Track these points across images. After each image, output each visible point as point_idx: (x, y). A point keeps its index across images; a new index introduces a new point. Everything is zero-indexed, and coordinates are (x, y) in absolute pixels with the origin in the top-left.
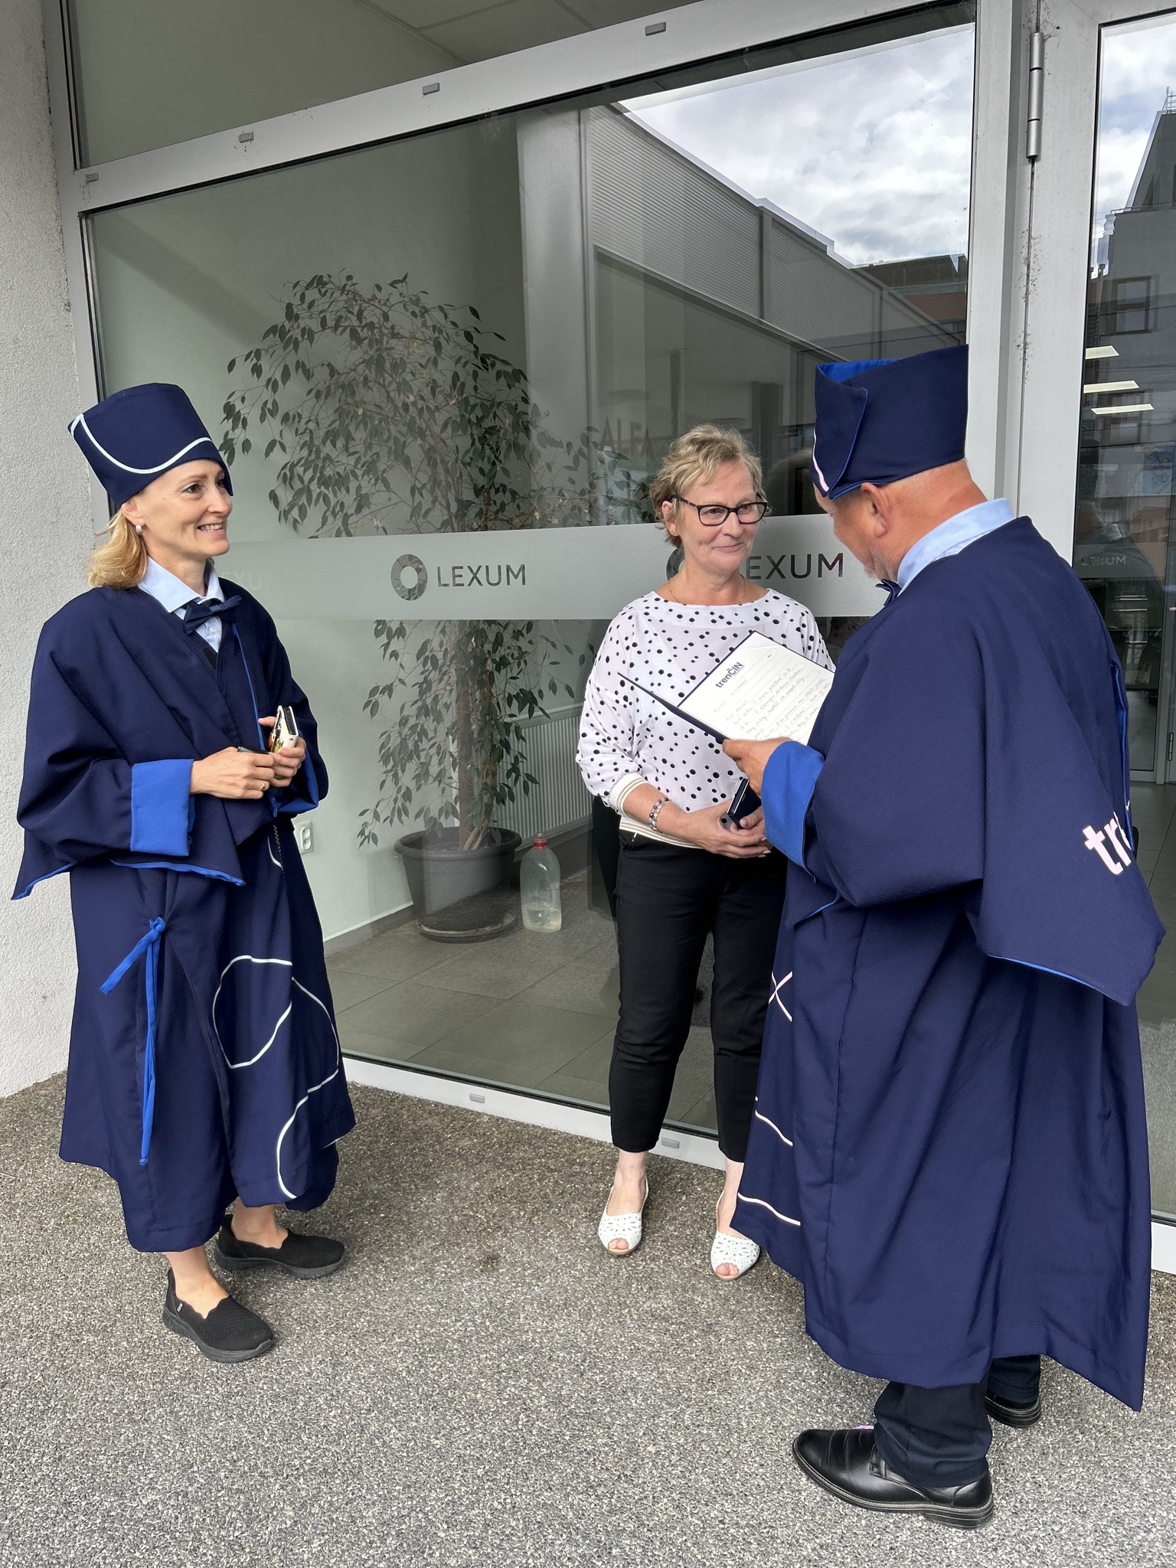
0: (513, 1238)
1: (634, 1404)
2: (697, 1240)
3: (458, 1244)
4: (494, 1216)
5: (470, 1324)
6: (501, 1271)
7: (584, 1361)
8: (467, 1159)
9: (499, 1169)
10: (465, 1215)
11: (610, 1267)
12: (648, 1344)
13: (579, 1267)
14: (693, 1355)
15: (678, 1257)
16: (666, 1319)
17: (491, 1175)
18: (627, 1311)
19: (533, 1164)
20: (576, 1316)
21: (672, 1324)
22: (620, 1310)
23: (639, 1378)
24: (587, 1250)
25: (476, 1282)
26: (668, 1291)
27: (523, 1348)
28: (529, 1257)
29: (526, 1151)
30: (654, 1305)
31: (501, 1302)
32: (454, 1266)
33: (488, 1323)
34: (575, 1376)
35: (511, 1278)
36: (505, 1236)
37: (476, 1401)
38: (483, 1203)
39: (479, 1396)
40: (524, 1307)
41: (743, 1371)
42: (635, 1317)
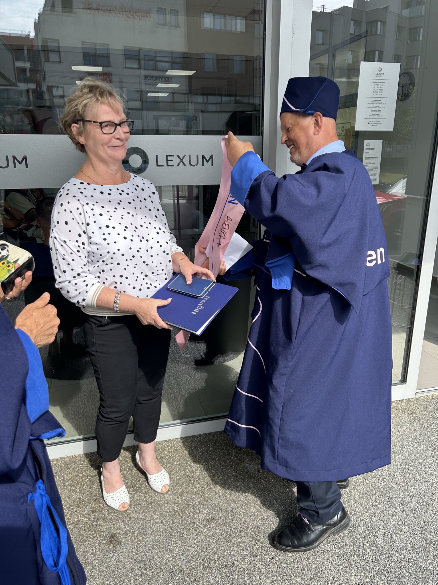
1: (243, 566)
2: (188, 476)
4: (89, 514)
5: (137, 578)
6: (123, 541)
7: (203, 560)
10: (73, 523)
11: (169, 509)
12: (219, 535)
13: (155, 517)
14: (240, 528)
15: (189, 488)
16: (214, 519)
18: (196, 525)
21: (218, 519)
22: (193, 526)
23: (232, 553)
24: (150, 506)
25: (117, 554)
26: (202, 506)
27: (173, 573)
28: (129, 526)
29: (70, 473)
30: (203, 516)
32: (98, 553)
33: (145, 572)
34: (208, 570)
35: (131, 542)
36: (106, 522)
38: (76, 511)
40: (152, 552)
41: (262, 523)
42: (202, 526)
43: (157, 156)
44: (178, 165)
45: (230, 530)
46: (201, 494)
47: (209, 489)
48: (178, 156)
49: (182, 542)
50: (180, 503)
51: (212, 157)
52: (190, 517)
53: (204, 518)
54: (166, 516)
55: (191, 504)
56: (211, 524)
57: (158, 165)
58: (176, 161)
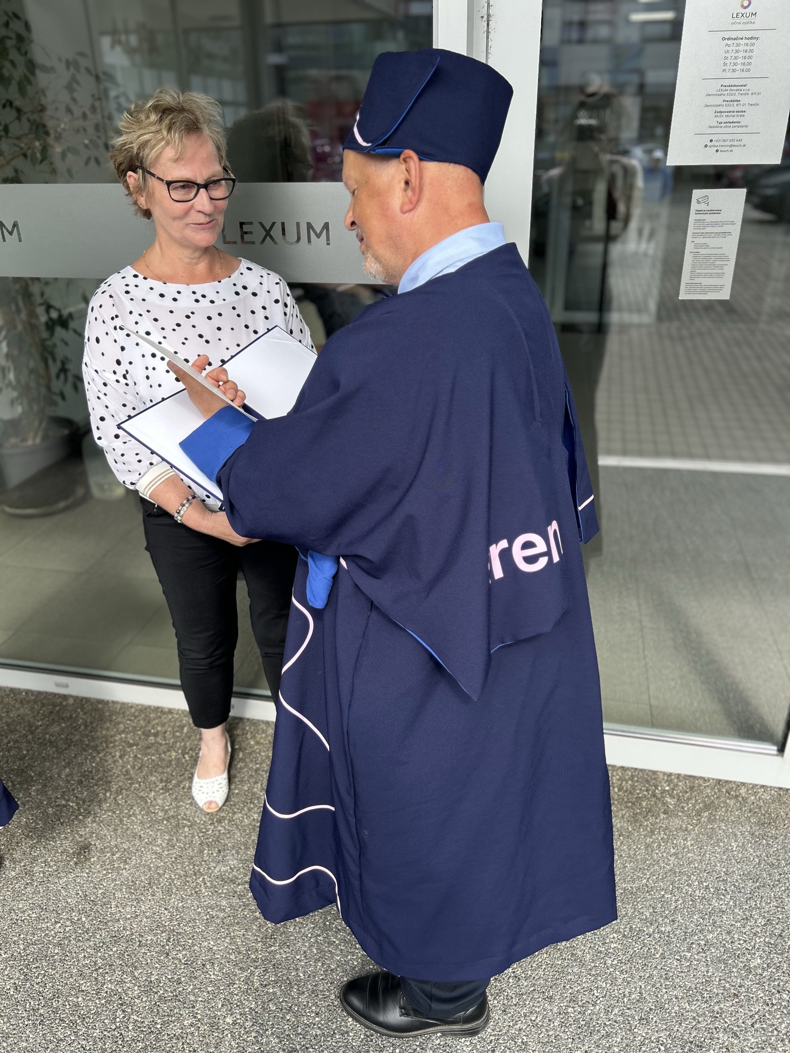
0: (102, 822)
3: (54, 838)
4: (84, 802)
5: (68, 923)
6: (93, 860)
8: (56, 747)
9: (85, 751)
10: (58, 806)
12: (220, 910)
17: (80, 759)
19: (115, 741)
20: (159, 895)
22: (196, 879)
24: (165, 822)
25: (71, 876)
28: (116, 840)
31: (94, 893)
32: (52, 864)
35: (102, 866)
36: (95, 821)
37: (77, 1005)
39: (80, 999)
42: (209, 884)
52: (203, 863)
53: (221, 873)
54: (174, 846)
55: (221, 843)
56: (223, 886)
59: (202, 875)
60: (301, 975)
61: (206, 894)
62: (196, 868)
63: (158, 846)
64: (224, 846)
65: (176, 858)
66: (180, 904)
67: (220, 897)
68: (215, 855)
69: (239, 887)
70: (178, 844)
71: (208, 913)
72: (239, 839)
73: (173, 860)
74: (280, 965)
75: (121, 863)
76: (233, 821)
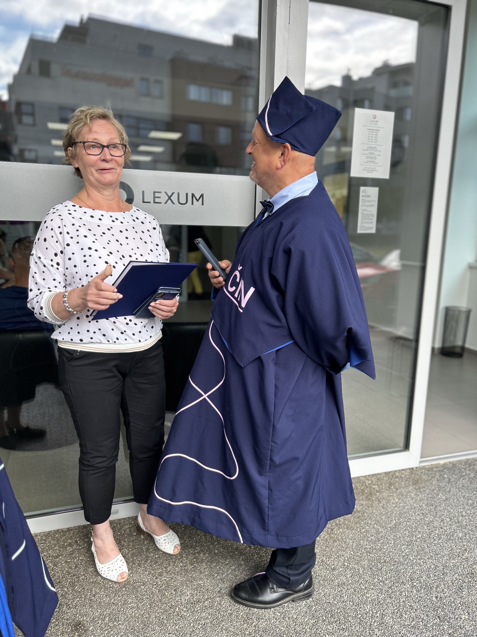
6: (91, 629)
11: (146, 591)
35: (101, 630)
36: (70, 608)
43: (143, 192)
44: (166, 203)
45: (218, 613)
46: (183, 573)
47: (193, 568)
48: (166, 193)
49: (162, 629)
50: (159, 585)
51: (202, 196)
52: (171, 600)
53: (188, 601)
54: (143, 599)
55: (172, 586)
56: (195, 607)
57: (144, 202)
58: (164, 198)
59: (176, 606)
60: (282, 628)
61: (189, 615)
62: (169, 604)
63: (131, 603)
64: (175, 586)
65: (150, 605)
66: (177, 627)
67: (199, 613)
68: (174, 593)
69: (206, 602)
70: (144, 597)
71: (199, 623)
72: (181, 579)
73: (149, 606)
74: (266, 629)
75: (113, 623)
76: (169, 571)
